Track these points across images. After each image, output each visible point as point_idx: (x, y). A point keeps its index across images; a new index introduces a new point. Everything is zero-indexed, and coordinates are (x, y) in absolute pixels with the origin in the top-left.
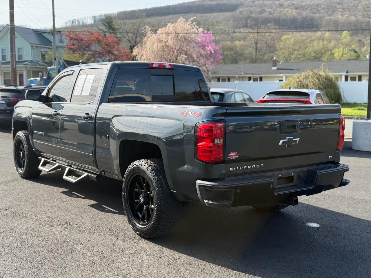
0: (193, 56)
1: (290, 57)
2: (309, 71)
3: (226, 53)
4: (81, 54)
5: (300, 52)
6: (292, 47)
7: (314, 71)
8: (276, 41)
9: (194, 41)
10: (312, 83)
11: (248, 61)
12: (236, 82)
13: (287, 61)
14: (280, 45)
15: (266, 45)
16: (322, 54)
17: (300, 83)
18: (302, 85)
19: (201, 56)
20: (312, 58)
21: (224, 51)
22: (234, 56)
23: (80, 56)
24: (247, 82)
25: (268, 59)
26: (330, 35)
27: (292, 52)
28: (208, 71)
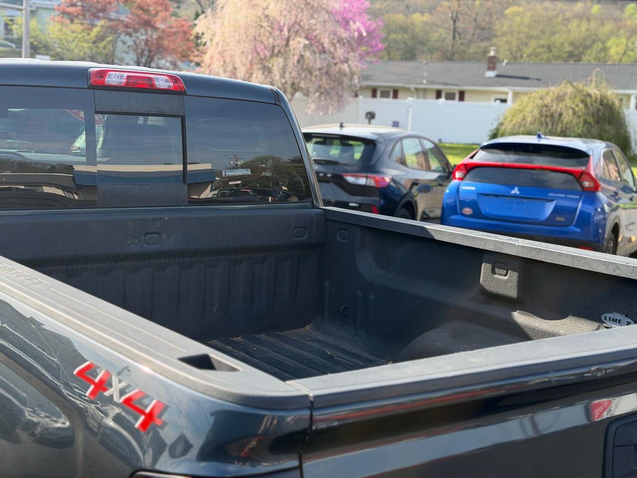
0: (322, 41)
1: (521, 50)
2: (566, 84)
3: (393, 36)
4: (85, 26)
5: (542, 42)
6: (526, 30)
7: (575, 84)
8: (495, 17)
9: (324, 9)
10: (571, 112)
11: (437, 55)
12: (410, 100)
13: (515, 58)
14: (502, 26)
15: (473, 23)
16: (586, 48)
17: (545, 109)
18: (548, 113)
19: (339, 41)
20: (565, 55)
21: (388, 34)
22: (410, 43)
23: (83, 30)
24: (431, 101)
25: (476, 53)
26: (602, 11)
27: (525, 40)
28: (352, 74)
